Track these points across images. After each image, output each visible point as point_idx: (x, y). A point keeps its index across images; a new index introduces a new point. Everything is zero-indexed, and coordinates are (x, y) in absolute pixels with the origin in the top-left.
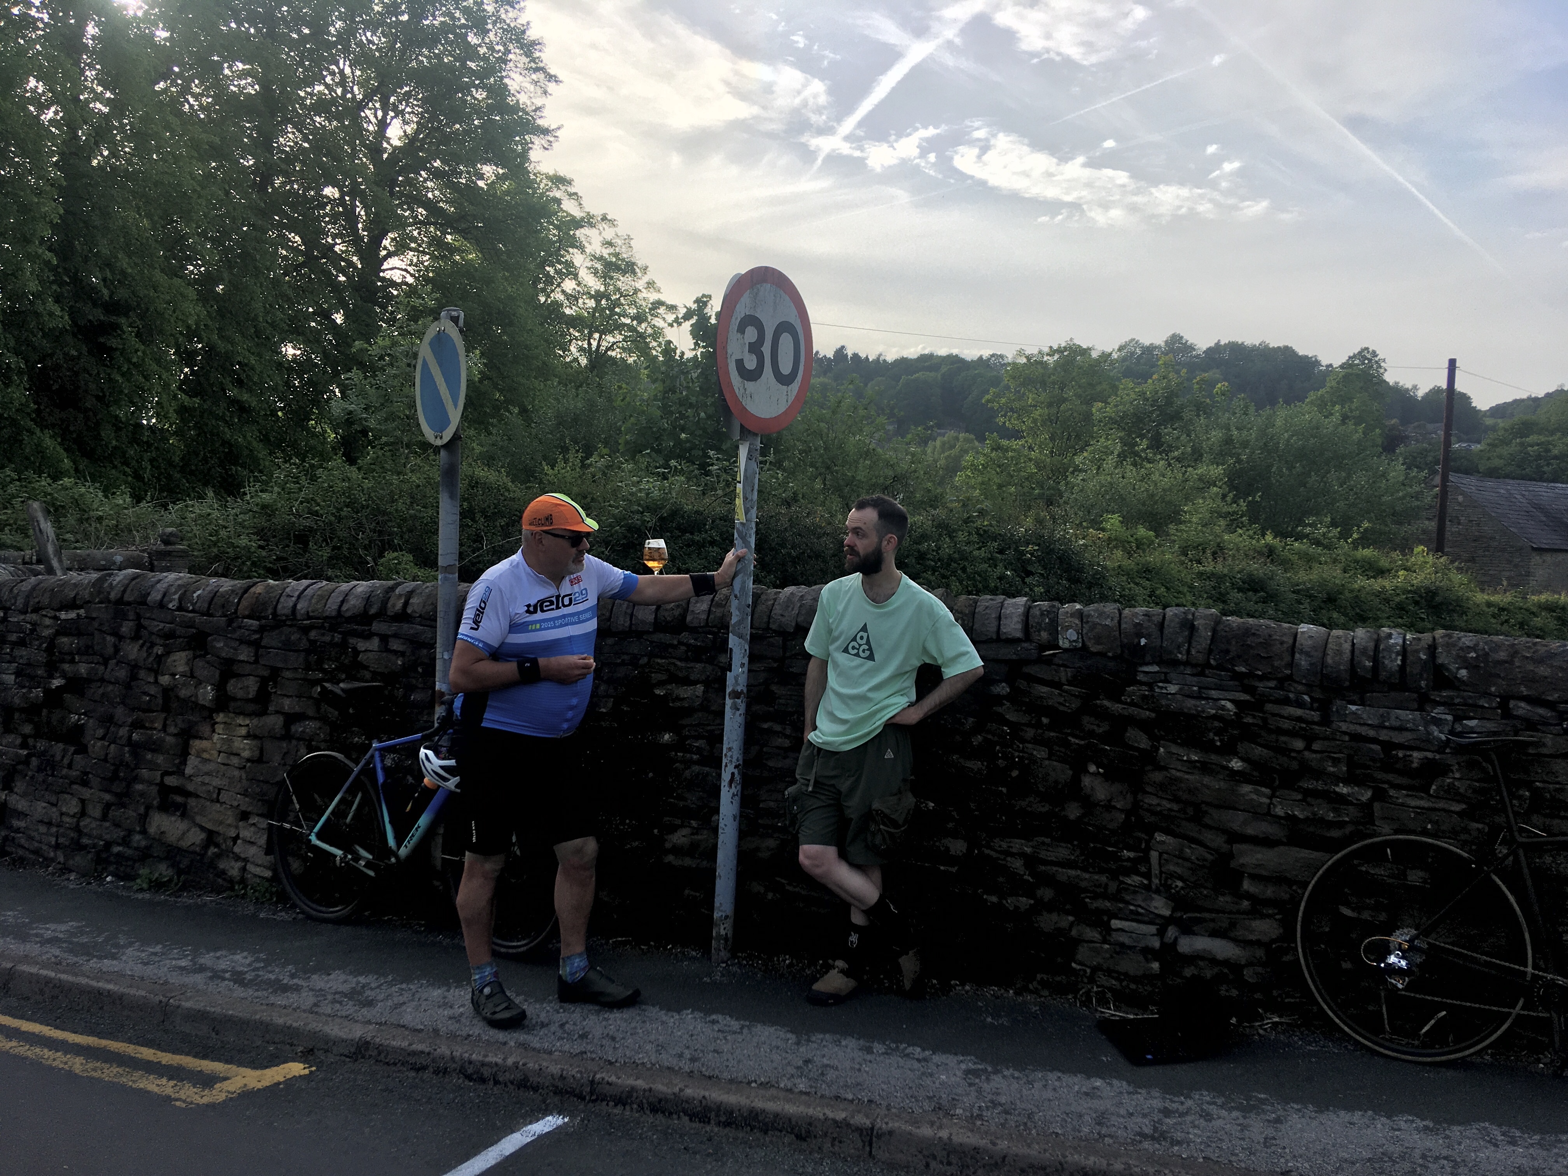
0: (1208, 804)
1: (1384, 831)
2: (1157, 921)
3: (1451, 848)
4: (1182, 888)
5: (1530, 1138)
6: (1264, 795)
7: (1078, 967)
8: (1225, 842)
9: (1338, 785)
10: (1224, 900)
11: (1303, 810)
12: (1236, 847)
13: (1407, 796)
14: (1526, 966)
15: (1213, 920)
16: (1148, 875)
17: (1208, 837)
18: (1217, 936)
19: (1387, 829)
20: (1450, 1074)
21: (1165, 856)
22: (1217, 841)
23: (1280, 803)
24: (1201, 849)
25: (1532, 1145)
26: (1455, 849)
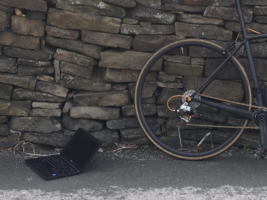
0: (86, 30)
1: (180, 38)
2: (59, 101)
3: (214, 44)
4: (73, 80)
5: (249, 190)
6: (117, 23)
7: (14, 132)
8: (96, 51)
9: (156, 14)
10: (96, 85)
11: (138, 30)
12: (102, 54)
13: (192, 17)
14: (249, 104)
15: (89, 97)
16: (53, 75)
17: (87, 49)
18: (92, 106)
19: (182, 37)
20: (211, 164)
21: (63, 62)
22: (92, 51)
23: (126, 26)
24: (83, 57)
25: (249, 193)
26: (216, 45)
